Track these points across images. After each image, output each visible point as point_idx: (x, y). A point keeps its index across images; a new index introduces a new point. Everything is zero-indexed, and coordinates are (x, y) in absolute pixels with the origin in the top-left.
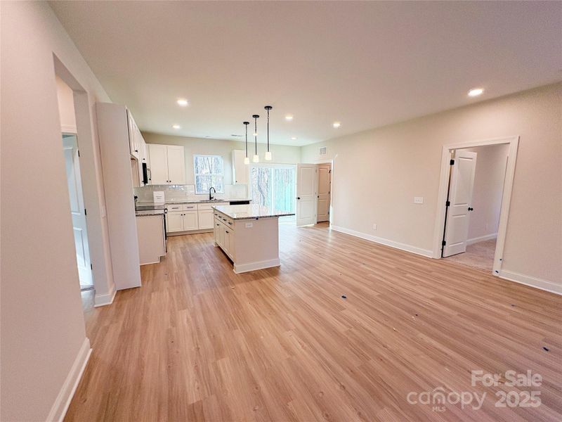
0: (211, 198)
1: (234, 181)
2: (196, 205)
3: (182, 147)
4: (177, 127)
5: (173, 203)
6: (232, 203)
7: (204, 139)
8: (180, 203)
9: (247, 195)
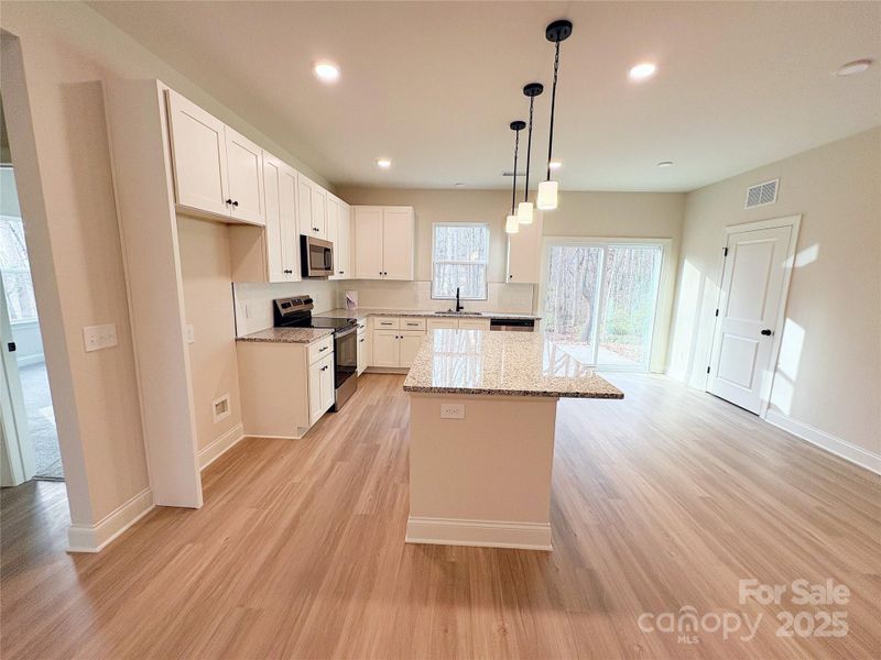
0: (459, 308)
1: (508, 277)
2: (423, 320)
3: (409, 209)
4: (384, 164)
5: (383, 315)
6: (497, 323)
7: (451, 190)
8: (396, 316)
9: (534, 307)
